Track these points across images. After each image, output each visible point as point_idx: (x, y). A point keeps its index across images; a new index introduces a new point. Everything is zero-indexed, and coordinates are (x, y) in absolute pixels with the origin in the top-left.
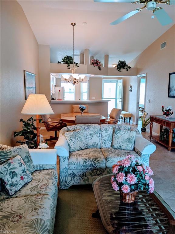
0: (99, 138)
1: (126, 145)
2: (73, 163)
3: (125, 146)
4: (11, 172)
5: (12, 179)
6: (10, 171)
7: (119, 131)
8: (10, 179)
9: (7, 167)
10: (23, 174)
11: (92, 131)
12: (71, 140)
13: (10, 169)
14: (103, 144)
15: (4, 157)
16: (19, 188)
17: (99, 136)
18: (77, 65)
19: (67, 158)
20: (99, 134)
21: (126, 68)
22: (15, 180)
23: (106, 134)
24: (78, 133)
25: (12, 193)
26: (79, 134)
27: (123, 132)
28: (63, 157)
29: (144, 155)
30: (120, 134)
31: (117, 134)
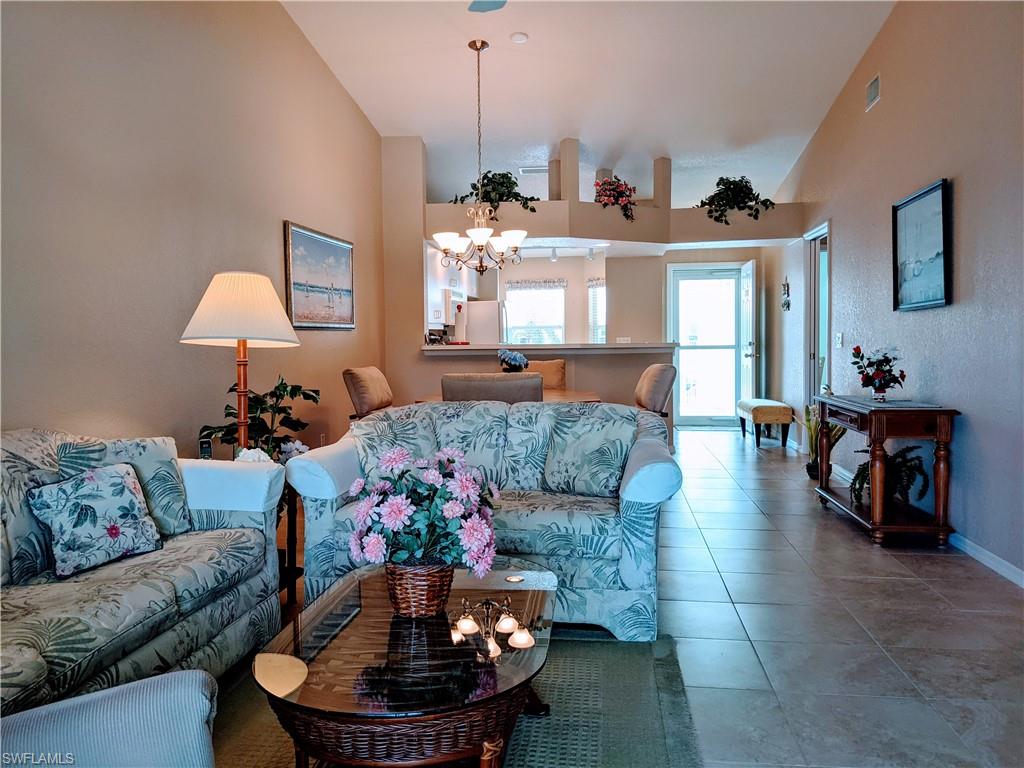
0: (493, 451)
1: (587, 477)
2: (348, 522)
3: (585, 481)
4: (76, 505)
5: (75, 526)
6: (75, 501)
7: (569, 424)
8: (68, 527)
9: (69, 490)
10: (120, 522)
11: (472, 423)
12: (372, 447)
13: (76, 498)
14: (507, 473)
15: (76, 463)
16: (93, 561)
17: (494, 442)
18: (530, 204)
19: (328, 505)
20: (495, 436)
21: (751, 208)
22: (85, 531)
23: (526, 436)
24: (410, 426)
25: (63, 568)
26: (411, 432)
27: (584, 425)
28: (316, 500)
29: (630, 505)
30: (574, 434)
31: (563, 435)
